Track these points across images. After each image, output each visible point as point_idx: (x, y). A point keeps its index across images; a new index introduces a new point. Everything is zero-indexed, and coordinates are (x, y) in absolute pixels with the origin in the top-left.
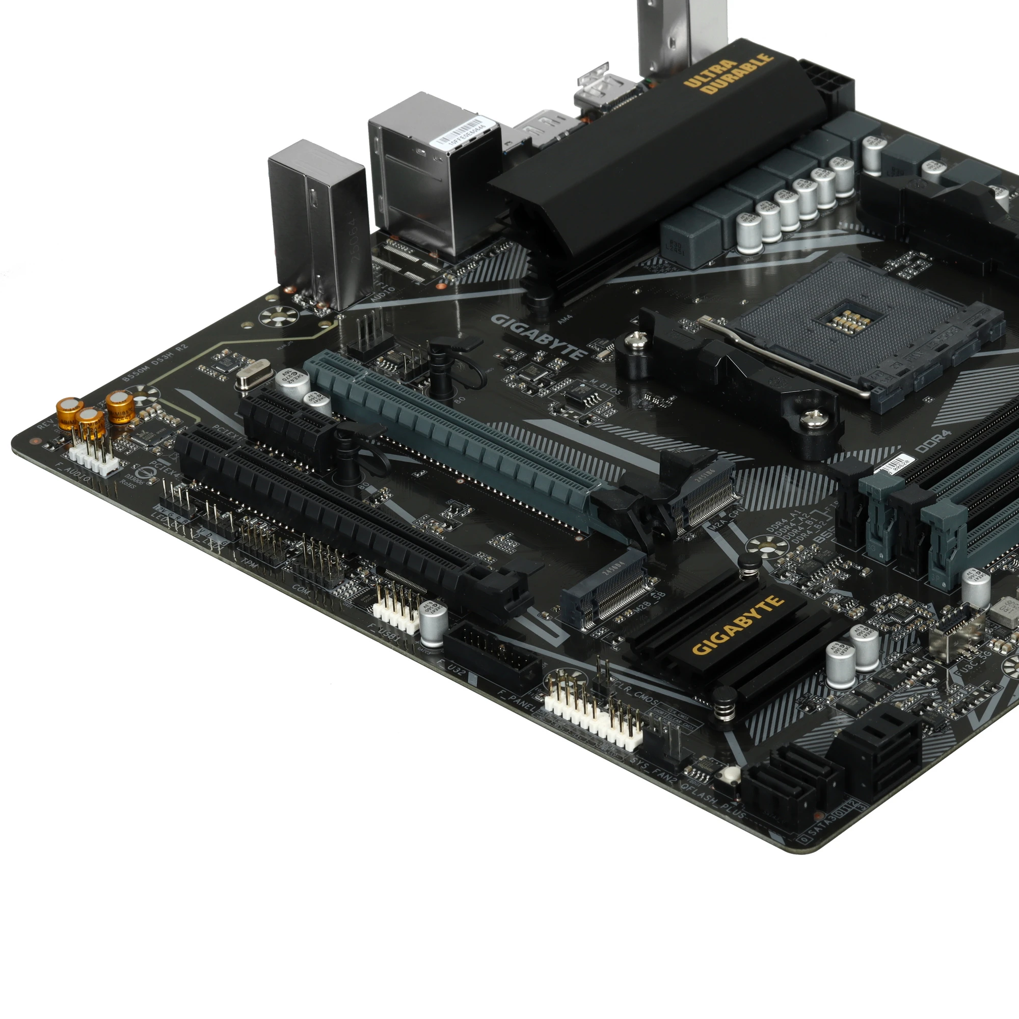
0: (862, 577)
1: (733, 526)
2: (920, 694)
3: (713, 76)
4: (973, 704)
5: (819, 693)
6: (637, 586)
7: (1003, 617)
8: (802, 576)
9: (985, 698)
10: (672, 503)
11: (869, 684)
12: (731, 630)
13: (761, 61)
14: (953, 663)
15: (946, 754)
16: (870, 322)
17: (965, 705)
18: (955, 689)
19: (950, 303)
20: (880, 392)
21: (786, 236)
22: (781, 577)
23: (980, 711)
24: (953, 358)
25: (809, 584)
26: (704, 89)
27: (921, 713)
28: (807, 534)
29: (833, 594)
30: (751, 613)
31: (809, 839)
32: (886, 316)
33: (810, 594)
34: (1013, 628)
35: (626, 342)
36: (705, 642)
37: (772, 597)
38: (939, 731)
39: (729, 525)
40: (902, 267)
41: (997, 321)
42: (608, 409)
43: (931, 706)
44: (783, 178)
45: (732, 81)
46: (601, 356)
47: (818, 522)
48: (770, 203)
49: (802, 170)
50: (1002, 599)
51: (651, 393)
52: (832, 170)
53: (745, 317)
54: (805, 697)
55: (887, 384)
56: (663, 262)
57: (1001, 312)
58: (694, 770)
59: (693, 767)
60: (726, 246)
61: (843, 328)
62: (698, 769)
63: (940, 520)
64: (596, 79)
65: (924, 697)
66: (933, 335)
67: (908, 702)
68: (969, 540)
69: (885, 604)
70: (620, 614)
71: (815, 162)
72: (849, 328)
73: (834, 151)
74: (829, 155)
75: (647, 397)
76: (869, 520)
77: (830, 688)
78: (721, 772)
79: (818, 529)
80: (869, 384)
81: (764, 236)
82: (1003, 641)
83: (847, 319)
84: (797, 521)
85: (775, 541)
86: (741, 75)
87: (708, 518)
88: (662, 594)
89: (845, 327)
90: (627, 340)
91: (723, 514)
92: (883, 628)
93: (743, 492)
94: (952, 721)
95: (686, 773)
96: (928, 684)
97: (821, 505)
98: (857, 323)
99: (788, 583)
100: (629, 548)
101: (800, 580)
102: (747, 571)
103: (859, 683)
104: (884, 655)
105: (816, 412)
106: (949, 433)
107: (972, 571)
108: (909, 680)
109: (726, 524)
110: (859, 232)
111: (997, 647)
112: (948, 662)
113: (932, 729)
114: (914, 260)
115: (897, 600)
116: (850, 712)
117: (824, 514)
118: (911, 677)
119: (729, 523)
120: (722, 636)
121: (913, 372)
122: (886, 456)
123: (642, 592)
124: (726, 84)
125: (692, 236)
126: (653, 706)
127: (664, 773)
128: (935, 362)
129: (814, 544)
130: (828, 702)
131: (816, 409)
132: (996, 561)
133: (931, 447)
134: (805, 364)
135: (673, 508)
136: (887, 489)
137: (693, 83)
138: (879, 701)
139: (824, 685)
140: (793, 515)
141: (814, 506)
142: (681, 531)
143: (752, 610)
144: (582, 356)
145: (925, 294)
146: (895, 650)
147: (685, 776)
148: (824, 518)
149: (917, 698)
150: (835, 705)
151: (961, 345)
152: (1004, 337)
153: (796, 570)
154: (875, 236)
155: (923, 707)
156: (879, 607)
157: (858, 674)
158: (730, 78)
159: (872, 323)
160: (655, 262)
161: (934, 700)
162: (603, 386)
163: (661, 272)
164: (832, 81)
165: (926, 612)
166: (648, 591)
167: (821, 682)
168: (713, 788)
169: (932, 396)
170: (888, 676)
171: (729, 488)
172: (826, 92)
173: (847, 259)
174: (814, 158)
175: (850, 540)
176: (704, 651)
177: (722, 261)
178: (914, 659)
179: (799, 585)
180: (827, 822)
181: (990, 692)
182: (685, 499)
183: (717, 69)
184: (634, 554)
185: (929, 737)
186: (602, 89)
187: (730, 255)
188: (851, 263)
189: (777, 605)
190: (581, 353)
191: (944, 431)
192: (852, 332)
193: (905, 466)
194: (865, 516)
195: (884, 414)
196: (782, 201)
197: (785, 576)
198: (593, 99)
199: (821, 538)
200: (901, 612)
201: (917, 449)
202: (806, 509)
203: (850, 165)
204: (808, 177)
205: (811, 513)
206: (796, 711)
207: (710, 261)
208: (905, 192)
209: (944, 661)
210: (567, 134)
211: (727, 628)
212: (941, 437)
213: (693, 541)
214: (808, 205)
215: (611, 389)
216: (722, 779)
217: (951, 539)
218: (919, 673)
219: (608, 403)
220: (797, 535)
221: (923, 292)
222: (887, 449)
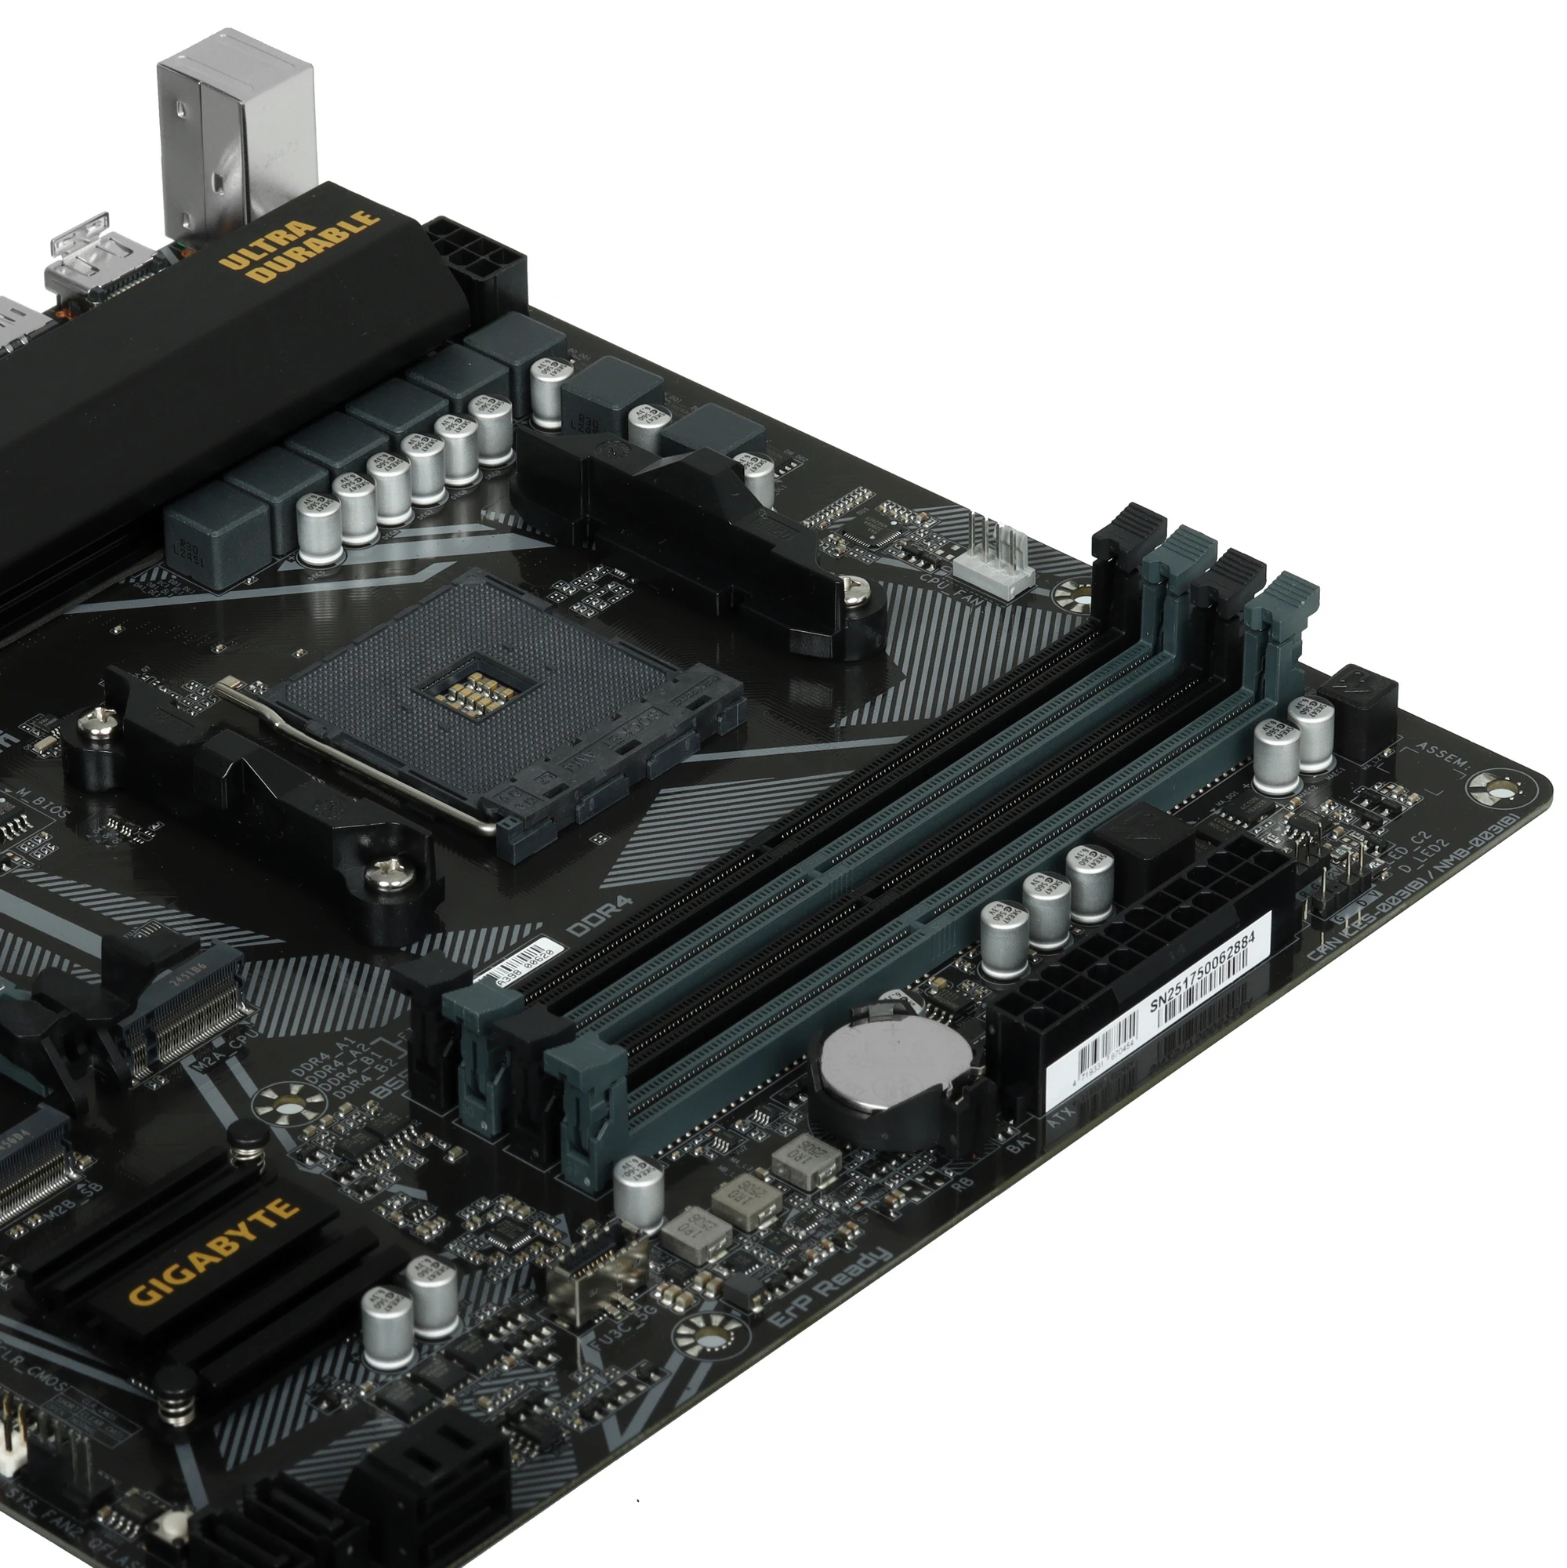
0: (449, 1164)
1: (234, 1065)
2: (525, 1382)
3: (272, 249)
4: (615, 1403)
5: (348, 1376)
6: (55, 1171)
7: (683, 1245)
8: (344, 1159)
9: (637, 1391)
10: (125, 1024)
11: (437, 1361)
12: (199, 1261)
13: (358, 224)
14: (587, 1325)
15: (557, 1494)
16: (514, 694)
17: (599, 1404)
18: (587, 1374)
19: (654, 664)
20: (513, 825)
21: (386, 534)
22: (307, 1160)
23: (625, 1416)
24: (649, 764)
25: (353, 1173)
26: (252, 274)
27: (522, 1417)
28: (361, 1081)
29: (393, 1194)
30: (237, 1229)
32: (540, 686)
33: (355, 1193)
34: (700, 1263)
35: (80, 725)
36: (154, 1282)
37: (279, 1201)
38: (550, 1452)
39: (227, 1062)
40: (580, 596)
41: (733, 698)
42: (43, 845)
43: (541, 1405)
44: (386, 432)
45: (303, 260)
46: (40, 746)
47: (382, 1060)
48: (357, 476)
49: (422, 417)
50: (687, 1209)
51: (119, 818)
52: (472, 418)
53: (296, 681)
54: (322, 1383)
55: (525, 811)
56: (169, 576)
57: (738, 684)
58: (115, 1514)
59: (114, 1509)
60: (280, 550)
61: (465, 703)
62: (121, 1512)
63: (575, 1073)
64: (88, 243)
65: (530, 1387)
66: (615, 724)
67: (502, 1396)
68: (630, 1106)
69: (482, 1214)
70: (21, 1223)
71: (444, 403)
72: (475, 705)
73: (481, 384)
74: (469, 391)
75: (112, 825)
76: (463, 1064)
77: (369, 1368)
78: (158, 1521)
79: (382, 1073)
80: (496, 810)
81: (345, 534)
82: (677, 1288)
83: (476, 687)
84: (346, 1058)
85: (305, 1093)
86: (320, 250)
87: (192, 1049)
88: (97, 1187)
89: (470, 704)
90: (83, 722)
92: (474, 1259)
93: (258, 1003)
94: (574, 1433)
95: (100, 1519)
96: (540, 1364)
97: (390, 1031)
98: (491, 695)
99: (317, 1171)
100: (41, 1106)
101: (339, 1166)
102: (242, 1152)
103: (420, 1359)
104: (470, 1309)
105: (394, 863)
106: (629, 901)
107: (633, 1161)
108: (507, 1355)
109: (223, 1060)
110: (514, 530)
111: (668, 1298)
112: (578, 1324)
113: (537, 1447)
114: (602, 582)
115: (503, 1208)
116: (399, 1413)
118: (511, 1350)
119: (228, 1058)
120: (185, 1272)
121: (573, 792)
122: (514, 941)
123: (62, 1181)
124: (291, 265)
125: (216, 534)
126: (57, 1392)
127: (61, 1519)
128: (613, 773)
129: (371, 1102)
130: (363, 1393)
131: (394, 856)
132: (684, 1138)
133: (595, 925)
134: (391, 770)
135: (128, 1032)
136: (491, 1012)
137: (235, 262)
138: (451, 1393)
139: (360, 1361)
140: (340, 1046)
141: (379, 1031)
142: (140, 1072)
143: (242, 1225)
144: (8, 745)
145: (612, 646)
146: (490, 1299)
147: (97, 1525)
148: (395, 1053)
149: (517, 1389)
150: (374, 1399)
151: (663, 741)
152: (743, 727)
153: (335, 1149)
154: (541, 538)
155: (526, 1407)
156: (470, 1219)
157: (420, 1342)
158: (299, 255)
159: (517, 697)
160: (154, 577)
161: (546, 1395)
162: (40, 800)
163: (163, 595)
164: (486, 257)
165: (552, 1230)
166: (72, 1180)
167: (355, 1355)
168: (144, 1548)
169: (605, 834)
170: (472, 1347)
171: (232, 996)
172: (475, 277)
173: (485, 580)
174: (444, 396)
175: (433, 1096)
176: (149, 1298)
177: (271, 577)
178: (520, 1318)
179: (336, 1176)
181: (647, 1380)
182: (150, 1016)
183: (279, 237)
184: (49, 1117)
185: (531, 1461)
186: (97, 260)
187: (286, 566)
188: (490, 586)
189: (286, 1216)
190: (7, 741)
191: (620, 898)
192: (481, 713)
193: (545, 960)
194: (456, 1057)
195: (517, 865)
196: (380, 474)
197: (314, 1159)
198: (78, 279)
199: (384, 1089)
200: (509, 1229)
201: (570, 930)
203: (506, 408)
204: (429, 430)
205: (372, 1044)
206: (304, 1408)
207: (249, 576)
208: (591, 464)
209: (571, 1321)
210: (24, 341)
211: (193, 1257)
212: (613, 909)
213: (162, 1089)
214: (427, 478)
215: (51, 806)
216: (158, 1533)
217: (598, 1104)
218: (526, 1344)
219: (43, 833)
220: (343, 1083)
221: (610, 642)
222: (517, 928)
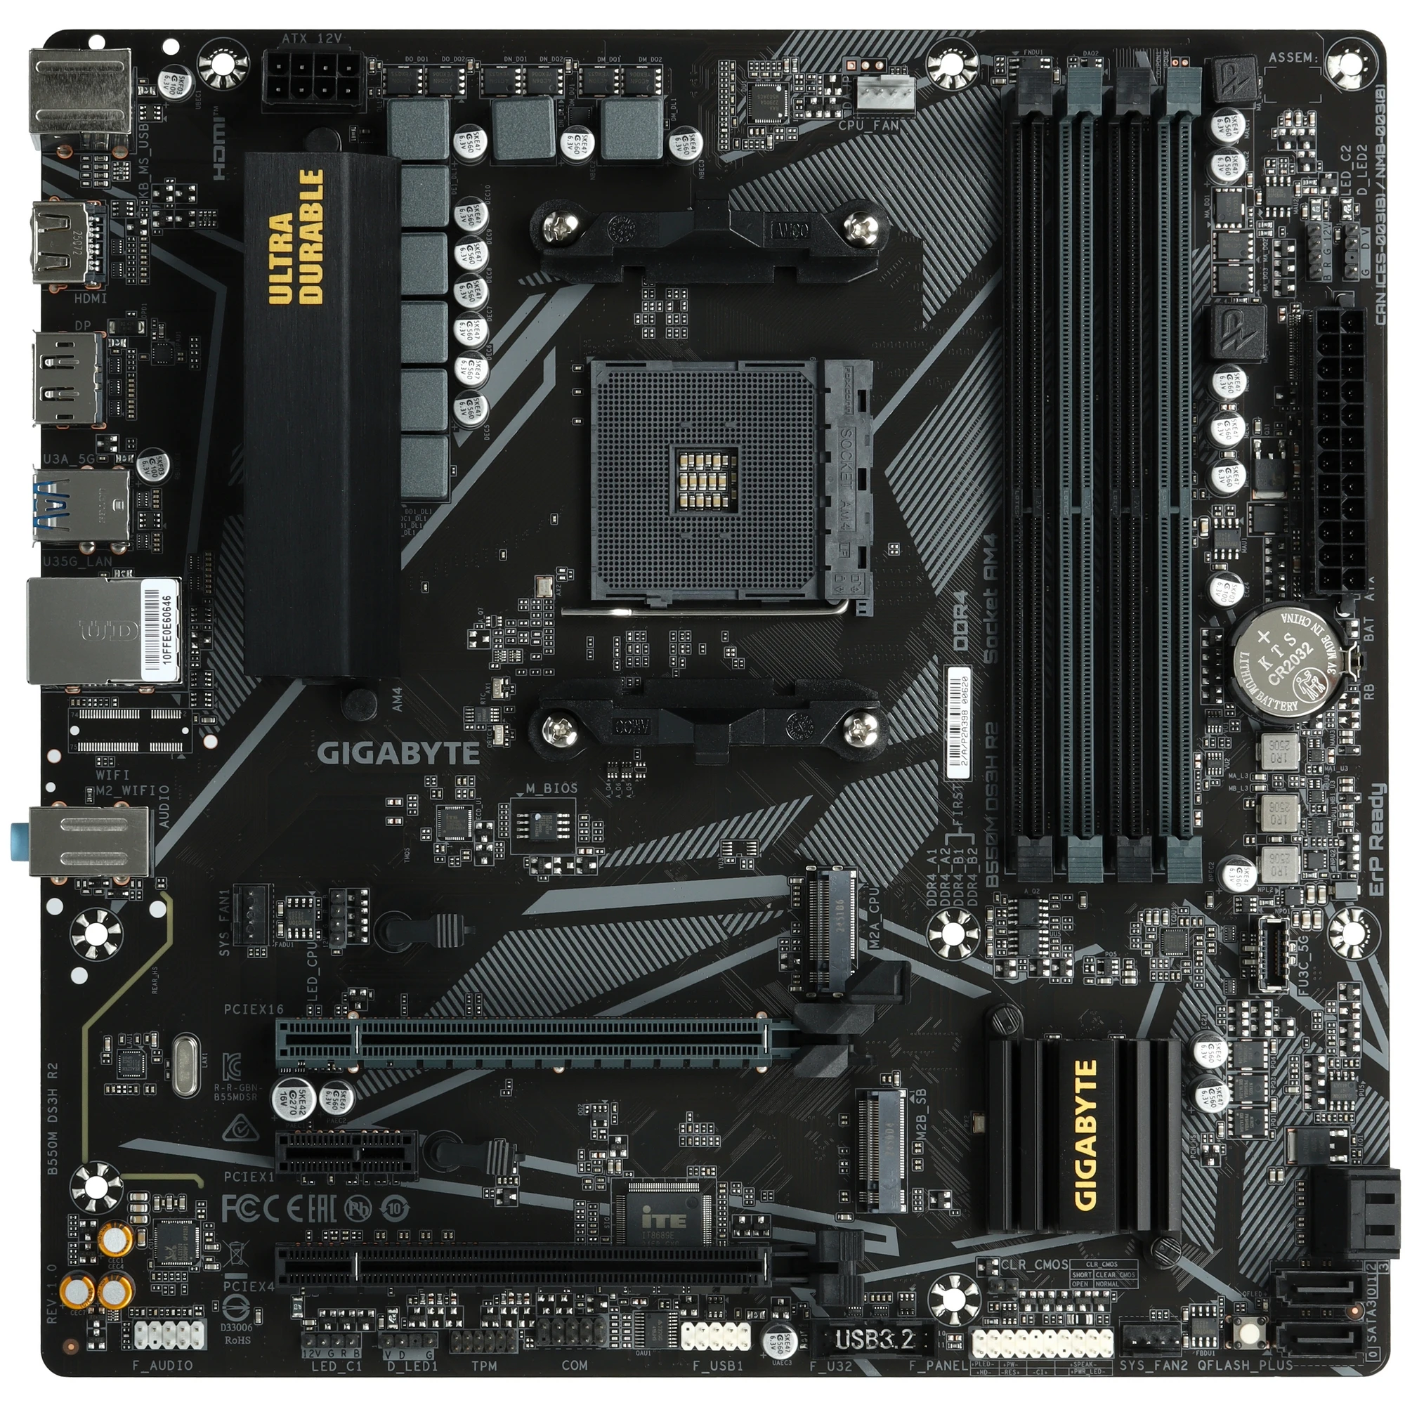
0: (1087, 910)
1: (891, 927)
2: (1295, 1054)
3: (288, 261)
4: (1356, 1030)
5: (1202, 1129)
9: (1358, 1011)
11: (1239, 1082)
12: (1085, 1146)
13: (314, 188)
17: (1349, 1038)
18: (1319, 1020)
19: (784, 368)
22: (1010, 973)
23: (1370, 1036)
25: (1045, 963)
26: (304, 302)
28: (972, 881)
29: (1083, 961)
30: (1080, 1105)
31: (1377, 1350)
33: (1060, 977)
37: (1076, 1061)
38: (1360, 1097)
39: (885, 927)
40: (662, 320)
42: (591, 826)
43: (1321, 1064)
47: (966, 853)
54: (1193, 1145)
58: (1194, 1338)
59: (1191, 1337)
62: (1198, 1336)
65: (1301, 1055)
67: (1293, 1075)
69: (1144, 938)
71: (445, 238)
73: (446, 200)
74: (446, 211)
75: (612, 775)
79: (977, 865)
84: (945, 868)
85: (953, 918)
88: (922, 1092)
91: (864, 915)
92: (1175, 977)
94: (1357, 1072)
96: (1289, 1033)
97: (946, 824)
99: (1023, 977)
104: (1211, 1020)
106: (963, 593)
108: (1267, 1041)
109: (881, 928)
110: (557, 285)
115: (1150, 921)
117: (960, 834)
118: (1264, 1034)
119: (881, 924)
120: (1086, 1163)
122: (935, 685)
129: (996, 894)
130: (1222, 1135)
133: (966, 632)
137: (280, 293)
140: (932, 860)
141: (939, 830)
143: (1078, 1098)
144: (477, 753)
146: (1213, 1003)
149: (1297, 1063)
156: (1142, 947)
158: (312, 253)
161: (1315, 1054)
162: (548, 787)
163: (415, 530)
164: (338, 75)
165: (1193, 919)
166: (905, 1098)
169: (892, 541)
173: (609, 370)
176: (1089, 1200)
177: (461, 456)
178: (1245, 1004)
179: (1038, 973)
180: (1371, 1313)
181: (1355, 997)
183: (279, 243)
187: (459, 438)
188: (617, 373)
189: (1094, 1072)
190: (472, 748)
191: (957, 595)
193: (969, 688)
197: (1012, 969)
199: (992, 877)
200: (1171, 939)
201: (956, 648)
202: (934, 840)
203: (484, 209)
205: (947, 844)
206: (1204, 1172)
207: (451, 469)
211: (1079, 1148)
212: (962, 608)
215: (559, 787)
216: (1245, 1348)
218: (1268, 1023)
219: (581, 817)
220: (965, 891)
221: (739, 370)
222: (926, 671)
